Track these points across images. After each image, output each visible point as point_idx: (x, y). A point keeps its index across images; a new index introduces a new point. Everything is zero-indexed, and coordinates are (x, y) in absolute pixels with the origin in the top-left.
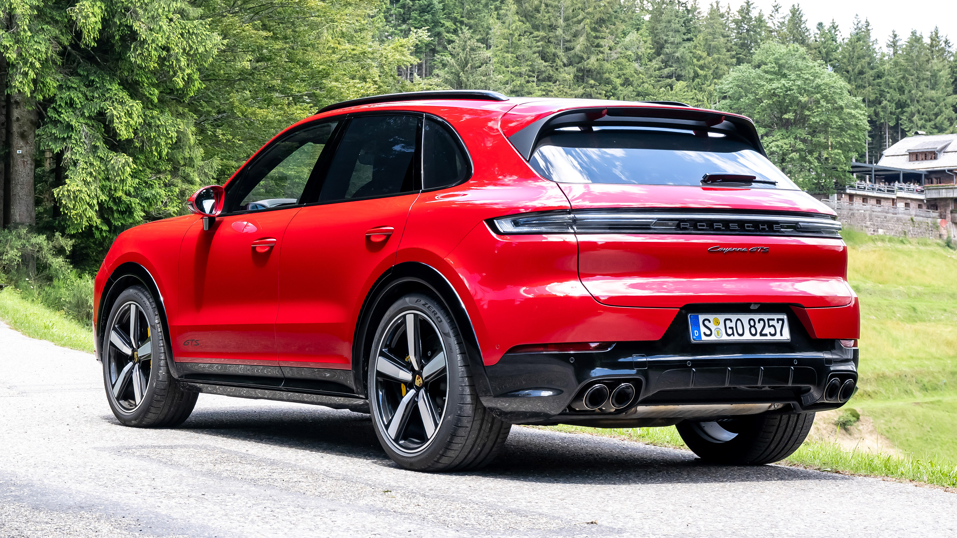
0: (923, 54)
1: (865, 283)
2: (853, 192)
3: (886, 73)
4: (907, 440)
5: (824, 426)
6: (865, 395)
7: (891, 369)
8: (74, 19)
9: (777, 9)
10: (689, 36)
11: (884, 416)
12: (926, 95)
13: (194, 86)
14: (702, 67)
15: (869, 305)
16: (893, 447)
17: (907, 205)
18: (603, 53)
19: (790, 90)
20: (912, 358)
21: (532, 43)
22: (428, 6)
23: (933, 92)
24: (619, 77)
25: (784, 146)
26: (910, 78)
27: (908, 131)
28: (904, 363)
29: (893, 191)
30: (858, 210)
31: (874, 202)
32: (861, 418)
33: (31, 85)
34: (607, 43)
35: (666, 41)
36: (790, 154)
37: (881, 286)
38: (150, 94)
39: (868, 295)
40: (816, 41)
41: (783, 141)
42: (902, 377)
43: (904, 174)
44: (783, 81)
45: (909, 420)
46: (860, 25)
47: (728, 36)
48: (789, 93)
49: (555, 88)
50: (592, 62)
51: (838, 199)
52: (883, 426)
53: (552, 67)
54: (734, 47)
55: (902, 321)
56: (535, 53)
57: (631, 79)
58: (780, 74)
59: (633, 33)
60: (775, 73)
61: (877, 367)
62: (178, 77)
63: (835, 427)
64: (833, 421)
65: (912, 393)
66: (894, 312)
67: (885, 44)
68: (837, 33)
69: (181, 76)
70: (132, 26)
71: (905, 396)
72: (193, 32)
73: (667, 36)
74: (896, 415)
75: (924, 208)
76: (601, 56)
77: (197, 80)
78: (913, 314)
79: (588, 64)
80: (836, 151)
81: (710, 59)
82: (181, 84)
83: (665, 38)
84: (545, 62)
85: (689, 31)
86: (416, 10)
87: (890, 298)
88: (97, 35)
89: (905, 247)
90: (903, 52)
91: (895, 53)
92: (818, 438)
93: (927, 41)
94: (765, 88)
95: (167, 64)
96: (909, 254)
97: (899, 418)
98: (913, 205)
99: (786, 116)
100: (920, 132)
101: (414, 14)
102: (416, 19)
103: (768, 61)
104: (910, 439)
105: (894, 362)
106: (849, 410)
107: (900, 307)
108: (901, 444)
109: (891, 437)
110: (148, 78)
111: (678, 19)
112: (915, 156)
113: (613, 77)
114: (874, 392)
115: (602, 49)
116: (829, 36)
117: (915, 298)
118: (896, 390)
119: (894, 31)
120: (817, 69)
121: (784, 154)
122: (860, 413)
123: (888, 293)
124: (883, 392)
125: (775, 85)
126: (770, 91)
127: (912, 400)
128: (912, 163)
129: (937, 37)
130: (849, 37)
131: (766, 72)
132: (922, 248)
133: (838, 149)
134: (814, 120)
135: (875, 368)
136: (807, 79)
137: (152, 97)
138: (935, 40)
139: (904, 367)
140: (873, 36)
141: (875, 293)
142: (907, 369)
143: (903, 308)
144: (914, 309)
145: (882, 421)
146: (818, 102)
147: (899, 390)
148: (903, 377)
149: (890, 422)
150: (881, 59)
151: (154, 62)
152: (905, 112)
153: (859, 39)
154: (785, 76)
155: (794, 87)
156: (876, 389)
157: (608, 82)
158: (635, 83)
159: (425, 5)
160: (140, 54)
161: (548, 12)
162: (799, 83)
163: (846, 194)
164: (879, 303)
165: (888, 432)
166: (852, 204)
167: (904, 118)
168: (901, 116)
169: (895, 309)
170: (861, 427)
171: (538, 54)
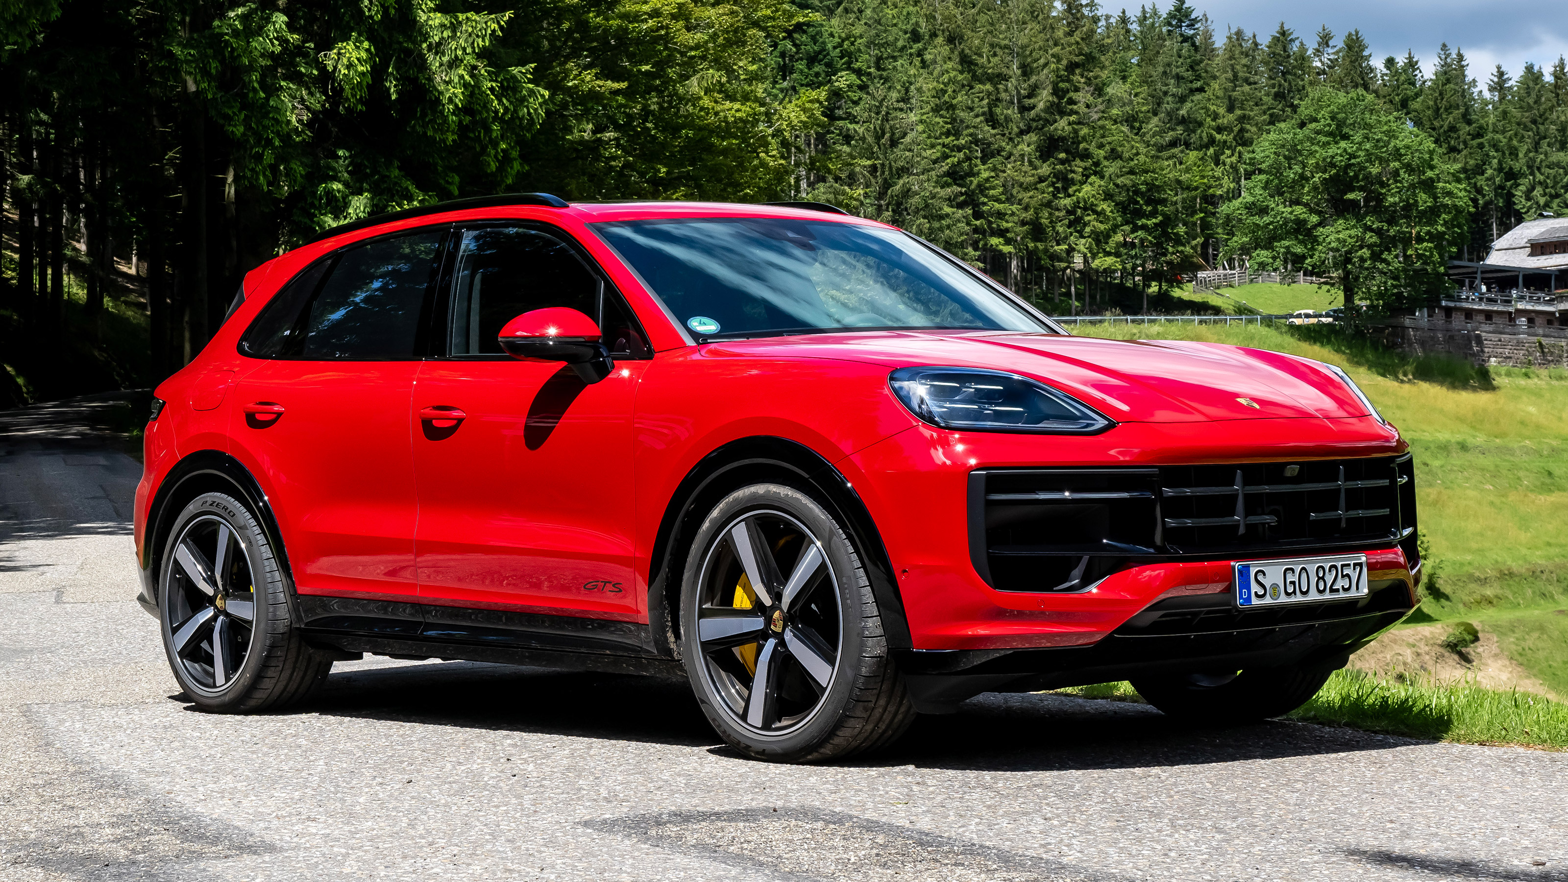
0: (1543, 99)
1: (1474, 437)
2: (1452, 304)
3: (1491, 128)
4: (1550, 666)
5: (1427, 649)
6: (1483, 602)
7: (1520, 562)
8: (330, 69)
9: (1325, 40)
10: (1199, 84)
11: (1513, 632)
12: (1550, 159)
13: (512, 168)
14: (1219, 130)
15: (1483, 470)
16: (1528, 677)
17: (1531, 321)
18: (1077, 113)
19: (1355, 157)
20: (1549, 544)
21: (973, 102)
22: (820, 52)
23: (1562, 154)
24: (1101, 146)
25: (1349, 240)
26: (1526, 134)
27: (1526, 213)
28: (1538, 553)
29: (1509, 302)
30: (1459, 331)
31: (1481, 318)
32: (1480, 635)
33: (268, 173)
34: (1083, 97)
35: (1166, 93)
36: (1357, 251)
37: (1498, 440)
38: (448, 182)
39: (1480, 456)
40: (1385, 85)
41: (1348, 232)
42: (1535, 574)
43: (1524, 276)
44: (1343, 144)
45: (1550, 637)
46: (1449, 60)
47: (1255, 83)
48: (1353, 161)
49: (1009, 166)
50: (1062, 125)
51: (1429, 316)
52: (1513, 647)
53: (1003, 135)
54: (1265, 98)
55: (1532, 491)
56: (977, 116)
57: (1120, 149)
58: (1339, 134)
59: (1117, 83)
60: (1330, 134)
61: (1499, 559)
62: (489, 155)
63: (1442, 650)
64: (1439, 642)
65: (1552, 597)
66: (1519, 478)
67: (1487, 87)
68: (1417, 72)
69: (493, 152)
70: (417, 78)
71: (1542, 602)
72: (509, 86)
73: (1167, 85)
74: (1532, 630)
75: (1556, 325)
76: (1073, 118)
77: (515, 159)
78: (1548, 481)
79: (1056, 129)
80: (1425, 244)
81: (1231, 117)
82: (493, 166)
83: (1164, 88)
84: (994, 128)
85: (1198, 78)
86: (802, 59)
87: (1512, 459)
88: (365, 93)
89: (1529, 381)
90: (1513, 97)
91: (1502, 98)
92: (1417, 666)
93: (1548, 78)
94: (1317, 155)
95: (472, 135)
96: (1537, 394)
97: (1536, 635)
98: (1539, 321)
99: (1351, 196)
100: (1545, 213)
101: (801, 65)
102: (801, 72)
103: (1320, 116)
104: (1554, 664)
105: (1524, 551)
106: (1462, 624)
107: (1527, 470)
108: (1541, 672)
109: (1526, 662)
110: (442, 159)
111: (1181, 60)
112: (1539, 248)
113: (1092, 148)
114: (1497, 597)
115: (1075, 107)
116: (1403, 78)
117: (1549, 456)
118: (1529, 592)
119: (1499, 67)
120: (1394, 126)
121: (1349, 252)
122: (1478, 628)
123: (1510, 451)
124: (1511, 597)
125: (1332, 150)
126: (1324, 160)
127: (1551, 607)
128: (1535, 258)
129: (1564, 74)
130: (1434, 77)
131: (1318, 132)
132: (1554, 383)
133: (1428, 241)
134: (1391, 200)
135: (1497, 562)
136: (1378, 141)
137: (451, 188)
138: (1560, 79)
139: (1538, 558)
140: (1470, 75)
141: (1489, 452)
142: (1542, 562)
143: (1531, 472)
144: (1550, 474)
145: (1512, 640)
146: (1396, 173)
147: (1534, 592)
148: (1538, 573)
149: (1524, 639)
150: (1482, 109)
151: (453, 133)
152: (1519, 185)
153: (1448, 81)
154: (1345, 137)
155: (1361, 153)
156: (1499, 592)
157: (1086, 155)
158: (1126, 155)
159: (815, 52)
160: (431, 121)
161: (995, 55)
162: (1368, 146)
163: (1441, 308)
164: (1497, 466)
165: (1521, 655)
166: (1451, 322)
167: (1519, 193)
168: (1514, 191)
169: (1521, 474)
170: (1480, 650)
171: (982, 118)
